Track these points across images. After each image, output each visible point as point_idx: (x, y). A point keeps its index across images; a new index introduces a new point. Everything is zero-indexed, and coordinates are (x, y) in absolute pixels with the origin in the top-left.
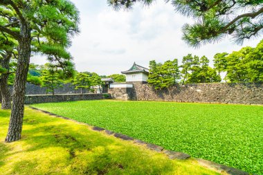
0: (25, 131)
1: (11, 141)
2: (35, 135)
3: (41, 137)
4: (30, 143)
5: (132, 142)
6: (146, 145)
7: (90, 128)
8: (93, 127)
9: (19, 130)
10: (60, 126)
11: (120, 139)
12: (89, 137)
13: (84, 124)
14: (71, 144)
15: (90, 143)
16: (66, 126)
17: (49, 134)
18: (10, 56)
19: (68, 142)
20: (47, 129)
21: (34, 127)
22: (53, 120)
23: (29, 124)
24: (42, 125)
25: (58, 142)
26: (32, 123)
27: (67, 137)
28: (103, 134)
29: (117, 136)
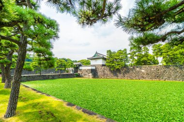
0: (19, 108)
1: (8, 117)
2: (25, 111)
3: (30, 113)
4: (21, 119)
5: (95, 117)
6: (105, 120)
7: (65, 104)
8: (67, 103)
9: (15, 108)
10: (43, 102)
11: (86, 114)
12: (63, 113)
13: (60, 101)
14: (51, 119)
15: (64, 118)
16: (48, 102)
17: (35, 110)
18: (13, 52)
19: (48, 118)
20: (34, 106)
21: (25, 104)
22: (39, 97)
23: (22, 101)
24: (31, 102)
25: (41, 117)
26: (24, 100)
27: (48, 113)
28: (74, 110)
29: (84, 111)
